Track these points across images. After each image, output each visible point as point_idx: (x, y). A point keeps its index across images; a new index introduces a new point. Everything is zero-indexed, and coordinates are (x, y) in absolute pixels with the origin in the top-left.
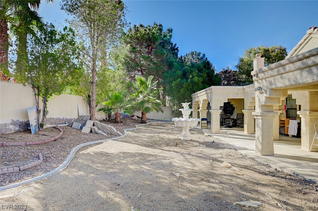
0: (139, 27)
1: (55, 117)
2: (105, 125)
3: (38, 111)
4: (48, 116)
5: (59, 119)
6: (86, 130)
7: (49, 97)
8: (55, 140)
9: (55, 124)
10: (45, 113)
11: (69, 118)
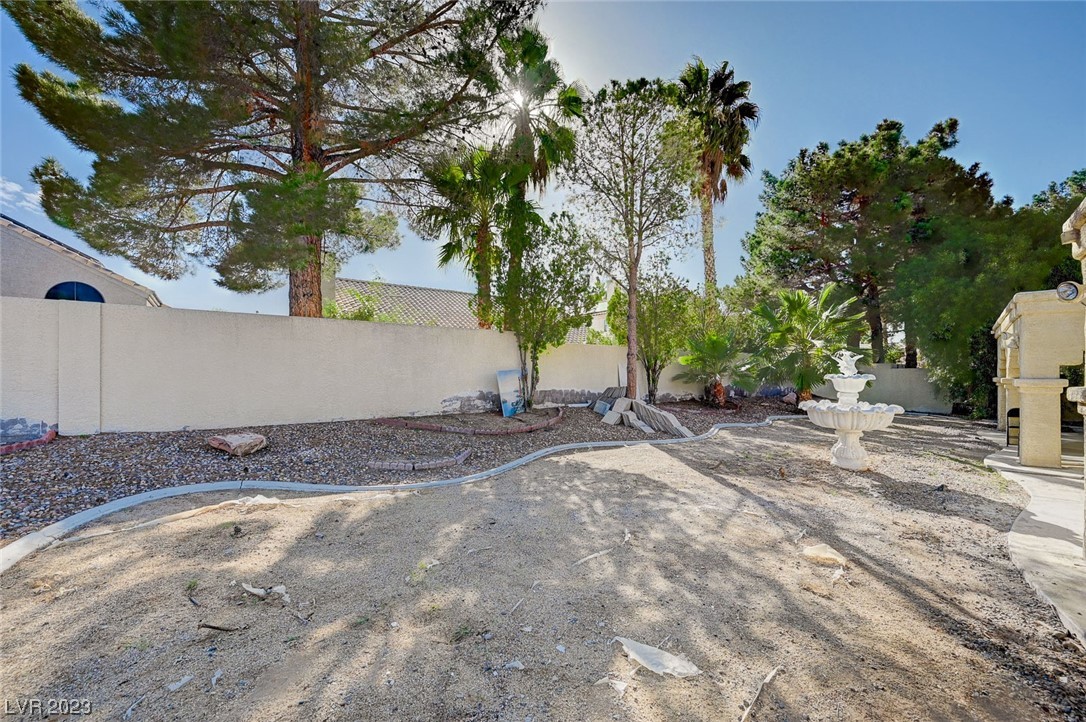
0: (817, 151)
1: (563, 389)
2: (655, 411)
3: (524, 377)
4: (539, 387)
5: (572, 393)
6: (611, 418)
7: (541, 352)
8: (530, 432)
9: (563, 401)
10: (535, 380)
11: (579, 390)
